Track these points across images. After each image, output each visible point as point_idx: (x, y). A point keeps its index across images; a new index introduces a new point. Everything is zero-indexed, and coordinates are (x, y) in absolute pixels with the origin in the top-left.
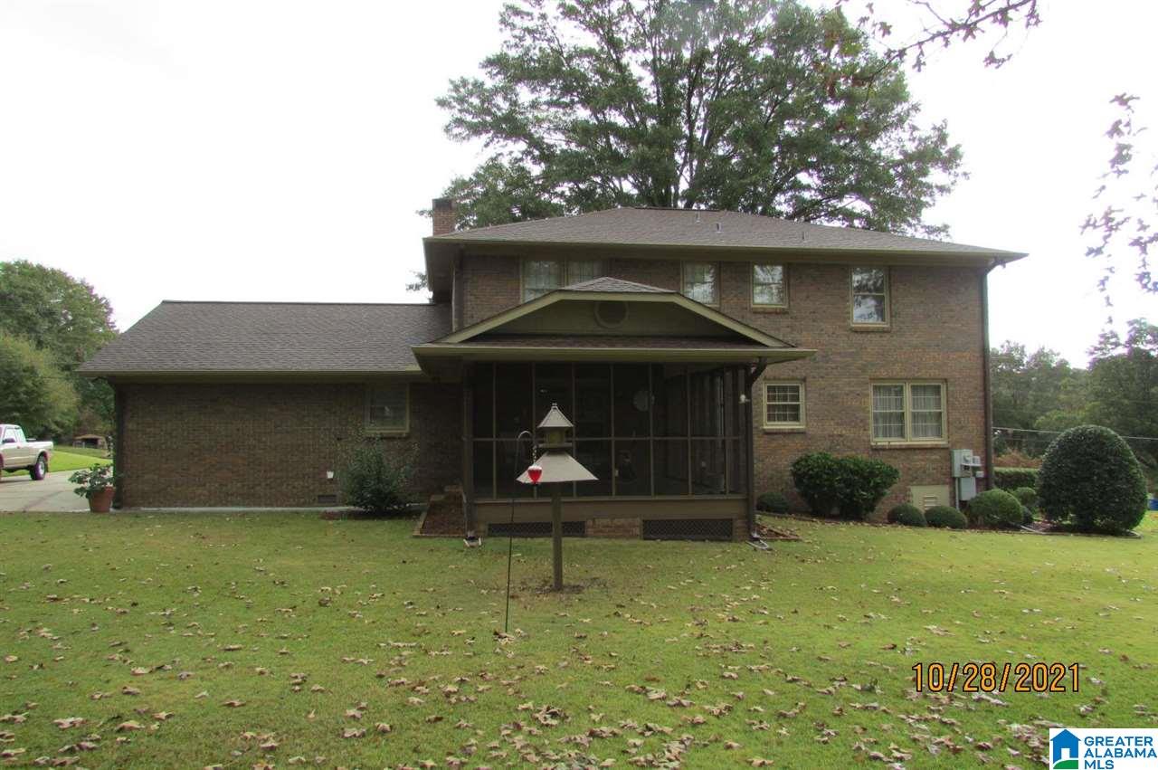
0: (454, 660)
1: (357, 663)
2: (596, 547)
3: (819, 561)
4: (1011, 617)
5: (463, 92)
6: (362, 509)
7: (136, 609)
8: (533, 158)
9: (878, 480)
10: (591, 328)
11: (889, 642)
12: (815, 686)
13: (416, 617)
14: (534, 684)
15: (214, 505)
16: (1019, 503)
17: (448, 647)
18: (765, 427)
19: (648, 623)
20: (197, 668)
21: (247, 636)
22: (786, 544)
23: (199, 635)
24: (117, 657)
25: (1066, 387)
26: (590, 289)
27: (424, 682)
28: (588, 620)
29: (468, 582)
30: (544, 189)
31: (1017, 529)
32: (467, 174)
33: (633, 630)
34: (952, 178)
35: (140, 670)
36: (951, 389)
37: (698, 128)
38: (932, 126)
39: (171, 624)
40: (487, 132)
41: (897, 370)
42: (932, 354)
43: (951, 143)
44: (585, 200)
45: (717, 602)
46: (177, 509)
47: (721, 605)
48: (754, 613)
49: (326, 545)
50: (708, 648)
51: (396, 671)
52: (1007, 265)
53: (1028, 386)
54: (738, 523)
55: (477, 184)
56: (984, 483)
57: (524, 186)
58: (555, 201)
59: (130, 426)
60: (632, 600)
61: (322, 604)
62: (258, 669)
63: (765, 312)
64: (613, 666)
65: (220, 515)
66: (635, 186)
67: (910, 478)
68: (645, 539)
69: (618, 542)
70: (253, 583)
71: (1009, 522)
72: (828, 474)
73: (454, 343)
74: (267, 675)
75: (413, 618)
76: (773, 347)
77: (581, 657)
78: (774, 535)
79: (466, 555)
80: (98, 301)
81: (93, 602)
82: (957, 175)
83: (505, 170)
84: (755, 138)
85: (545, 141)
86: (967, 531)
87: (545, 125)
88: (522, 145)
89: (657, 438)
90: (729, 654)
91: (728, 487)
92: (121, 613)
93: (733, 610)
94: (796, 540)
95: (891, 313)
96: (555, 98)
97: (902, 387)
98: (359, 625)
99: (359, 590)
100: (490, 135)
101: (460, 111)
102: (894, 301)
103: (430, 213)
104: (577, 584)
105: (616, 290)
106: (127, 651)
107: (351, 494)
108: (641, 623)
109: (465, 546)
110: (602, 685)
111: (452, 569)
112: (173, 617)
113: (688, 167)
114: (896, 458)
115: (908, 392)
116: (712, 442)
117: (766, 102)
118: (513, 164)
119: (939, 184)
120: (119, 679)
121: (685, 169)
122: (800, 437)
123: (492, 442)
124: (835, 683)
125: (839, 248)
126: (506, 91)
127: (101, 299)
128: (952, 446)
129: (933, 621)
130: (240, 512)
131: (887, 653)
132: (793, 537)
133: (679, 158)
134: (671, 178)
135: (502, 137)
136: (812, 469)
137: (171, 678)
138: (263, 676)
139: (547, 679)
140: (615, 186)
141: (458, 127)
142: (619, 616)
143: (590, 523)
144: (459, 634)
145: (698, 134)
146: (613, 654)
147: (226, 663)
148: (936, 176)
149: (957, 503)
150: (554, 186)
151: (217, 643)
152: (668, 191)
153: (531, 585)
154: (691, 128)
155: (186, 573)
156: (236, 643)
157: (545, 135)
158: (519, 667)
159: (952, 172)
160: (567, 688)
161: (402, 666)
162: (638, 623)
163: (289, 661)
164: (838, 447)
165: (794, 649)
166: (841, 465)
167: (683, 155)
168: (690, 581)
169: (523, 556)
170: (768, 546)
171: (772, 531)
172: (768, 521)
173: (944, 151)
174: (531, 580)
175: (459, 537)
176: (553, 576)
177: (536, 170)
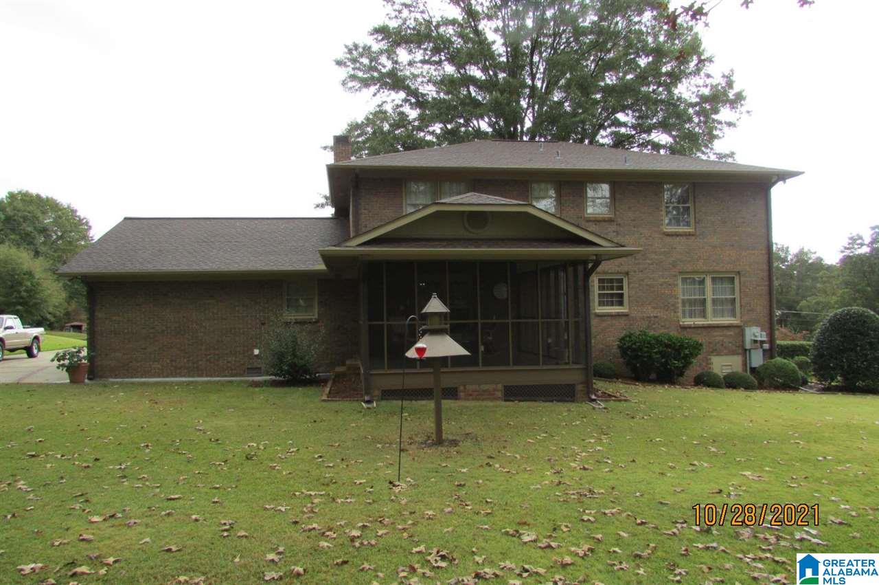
0: (357, 507)
1: (276, 511)
2: (467, 407)
3: (645, 417)
4: (810, 464)
5: (355, 53)
6: (281, 379)
7: (98, 463)
8: (411, 104)
9: (687, 352)
10: (462, 233)
11: (716, 488)
12: (662, 529)
13: (325, 469)
14: (424, 529)
15: (167, 377)
16: (797, 369)
17: (352, 495)
18: (597, 311)
19: (515, 472)
20: (143, 515)
21: (187, 486)
22: (618, 403)
23: (147, 486)
24: (78, 506)
25: (822, 278)
26: (460, 202)
27: (333, 528)
28: (465, 470)
29: (366, 438)
30: (420, 129)
31: (796, 389)
32: (360, 119)
33: (503, 478)
34: (737, 115)
35: (96, 519)
36: (742, 279)
37: (539, 79)
38: (722, 75)
39: (125, 477)
40: (375, 84)
41: (700, 266)
42: (728, 252)
43: (737, 88)
44: (452, 137)
45: (569, 453)
46: (137, 380)
47: (572, 456)
48: (600, 462)
49: (253, 408)
50: (567, 494)
51: (309, 518)
52: (787, 181)
53: (792, 278)
54: (579, 387)
55: (367, 125)
56: (769, 354)
57: (404, 126)
58: (429, 138)
59: (99, 315)
60: (499, 452)
61: (249, 458)
62: (194, 517)
63: (597, 221)
64: (490, 511)
65: (171, 384)
66: (490, 125)
67: (711, 350)
68: (506, 401)
69: (485, 403)
70: (194, 440)
71: (790, 384)
72: (647, 347)
73: (353, 246)
74: (201, 521)
75: (322, 469)
76: (606, 246)
77: (462, 502)
78: (607, 397)
79: (364, 415)
80: (80, 220)
81: (63, 458)
82: (742, 113)
83: (388, 114)
84: (584, 86)
85: (420, 91)
86: (758, 391)
87: (420, 80)
88: (402, 95)
89: (515, 321)
90: (584, 499)
91: (571, 359)
92: (85, 467)
93: (581, 460)
94: (625, 401)
95: (695, 220)
96: (427, 58)
97: (704, 278)
98: (278, 476)
99: (279, 445)
100: (377, 87)
101: (354, 69)
102: (697, 211)
103: (331, 148)
104: (454, 438)
105: (481, 202)
106: (87, 501)
107: (272, 367)
108: (509, 472)
109: (363, 408)
110: (482, 528)
111: (353, 427)
112: (127, 470)
113: (530, 110)
114: (699, 334)
115: (708, 282)
116: (557, 323)
117: (592, 58)
118: (394, 110)
119: (727, 121)
120: (77, 526)
121: (528, 112)
122: (624, 318)
123: (383, 325)
124: (677, 525)
125: (654, 169)
126: (390, 53)
127: (83, 220)
128: (744, 325)
129: (748, 468)
130: (186, 382)
131: (715, 497)
132: (623, 398)
133: (524, 103)
134: (518, 118)
135: (386, 89)
136: (635, 344)
137: (120, 525)
138: (197, 523)
139: (435, 524)
140: (474, 126)
141: (352, 81)
142: (490, 466)
143: (462, 388)
144: (360, 483)
145: (539, 84)
146: (489, 500)
147: (168, 511)
148: (725, 114)
149: (748, 369)
150: (427, 126)
151: (161, 492)
152: (516, 129)
153: (417, 439)
154: (533, 78)
155: (140, 433)
156: (177, 494)
157: (420, 87)
158: (411, 513)
159: (738, 110)
160: (453, 531)
161: (314, 512)
162: (506, 472)
163: (220, 509)
164: (654, 326)
165: (638, 494)
166: (658, 340)
167: (527, 100)
168: (545, 435)
169: (409, 415)
170: (604, 406)
171: (605, 393)
172: (600, 385)
173: (731, 95)
174: (416, 435)
175: (357, 400)
176: (434, 432)
177: (413, 114)
